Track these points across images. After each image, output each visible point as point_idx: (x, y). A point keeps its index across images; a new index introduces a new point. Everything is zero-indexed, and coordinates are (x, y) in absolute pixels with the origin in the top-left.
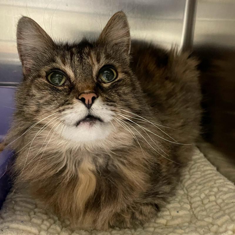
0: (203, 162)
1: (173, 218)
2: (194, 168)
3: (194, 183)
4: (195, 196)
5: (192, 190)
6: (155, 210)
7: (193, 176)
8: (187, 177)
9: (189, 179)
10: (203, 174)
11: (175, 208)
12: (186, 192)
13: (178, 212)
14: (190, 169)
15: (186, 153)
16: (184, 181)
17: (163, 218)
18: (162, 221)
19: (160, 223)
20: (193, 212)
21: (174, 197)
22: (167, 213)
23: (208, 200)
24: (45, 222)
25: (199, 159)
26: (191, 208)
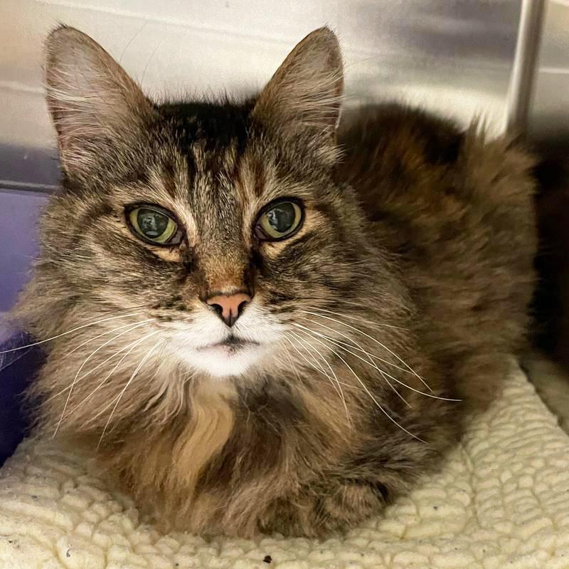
1: (422, 522)
2: (502, 416)
4: (489, 477)
5: (483, 462)
6: (379, 498)
7: (495, 433)
10: (520, 429)
11: (430, 500)
12: (471, 468)
13: (436, 508)
16: (471, 443)
17: (398, 520)
18: (392, 527)
19: (386, 532)
21: (436, 476)
23: (515, 485)
24: (96, 506)
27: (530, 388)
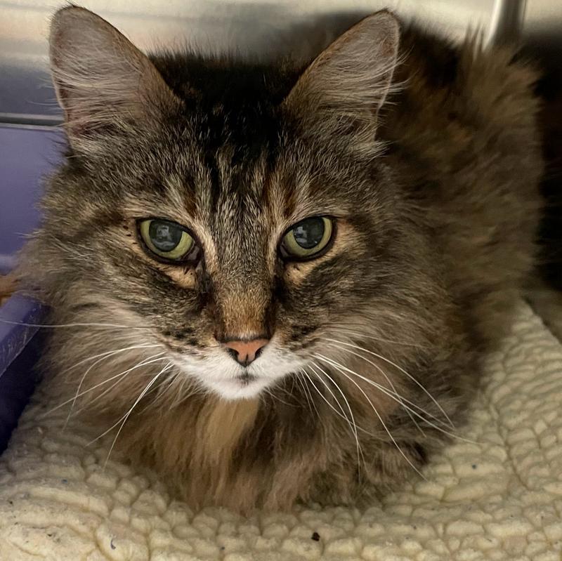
0: (541, 339)
1: (462, 483)
2: (517, 355)
3: (516, 392)
4: (519, 427)
5: (511, 411)
6: (417, 459)
7: (514, 376)
8: (499, 376)
9: (505, 382)
10: (540, 371)
11: (467, 458)
12: (495, 415)
13: (474, 467)
14: (507, 357)
15: (496, 315)
16: (491, 387)
17: (436, 482)
18: (432, 490)
19: (426, 495)
20: (515, 469)
21: (464, 429)
22: (447, 469)
23: (555, 438)
24: (125, 485)
25: (530, 331)
26: (510, 458)
27: (538, 321)
